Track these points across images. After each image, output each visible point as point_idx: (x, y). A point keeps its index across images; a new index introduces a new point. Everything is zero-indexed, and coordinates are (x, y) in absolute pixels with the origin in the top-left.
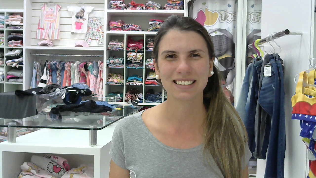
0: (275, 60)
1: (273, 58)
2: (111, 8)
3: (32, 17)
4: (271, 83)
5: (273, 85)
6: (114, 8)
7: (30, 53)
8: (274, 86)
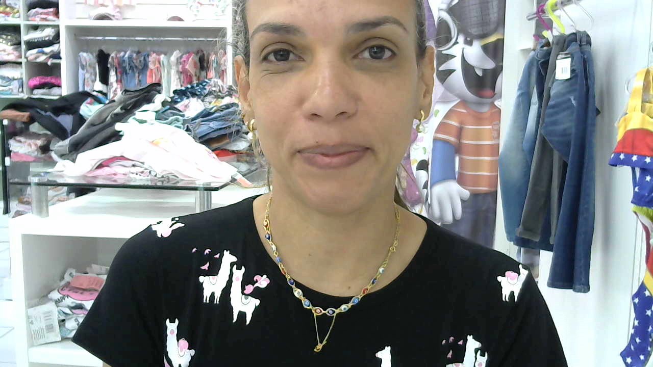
0: (580, 46)
1: (576, 41)
4: (569, 92)
5: (572, 98)
8: (574, 100)
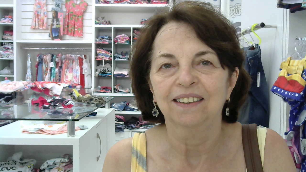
2: (99, 3)
3: (22, 11)
6: (102, 3)
7: (21, 47)
